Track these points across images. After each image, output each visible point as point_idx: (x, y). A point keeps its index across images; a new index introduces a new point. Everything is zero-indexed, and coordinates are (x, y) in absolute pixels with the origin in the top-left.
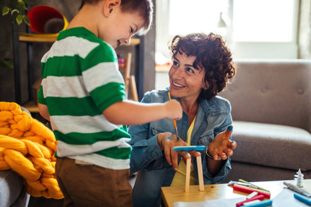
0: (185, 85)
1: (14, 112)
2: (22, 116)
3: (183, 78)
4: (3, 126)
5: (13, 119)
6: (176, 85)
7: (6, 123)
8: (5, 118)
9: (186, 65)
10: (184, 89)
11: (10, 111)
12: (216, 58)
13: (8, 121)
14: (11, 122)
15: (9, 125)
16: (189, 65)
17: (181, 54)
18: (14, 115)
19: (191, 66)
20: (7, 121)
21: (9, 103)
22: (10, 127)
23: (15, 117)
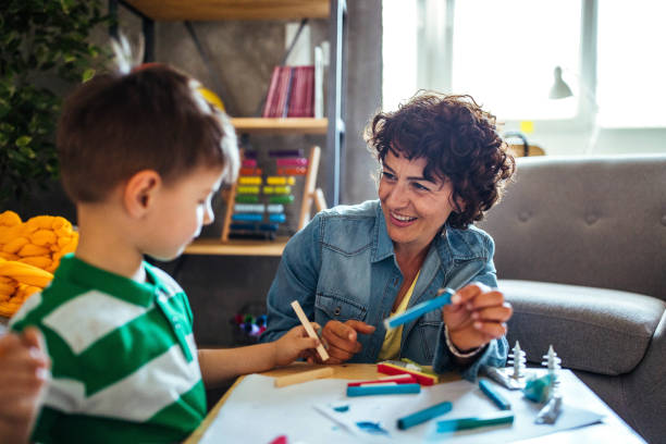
0: (415, 215)
1: (58, 232)
2: (69, 239)
3: (410, 202)
4: (42, 255)
5: (56, 243)
6: (399, 218)
7: (47, 251)
8: (43, 242)
9: (409, 178)
10: (416, 223)
11: (53, 230)
12: (466, 153)
13: (48, 248)
14: (54, 248)
15: (51, 254)
16: (416, 178)
17: (397, 156)
18: (57, 238)
19: (420, 179)
20: (47, 246)
21: (52, 218)
22: (51, 257)
23: (59, 242)
